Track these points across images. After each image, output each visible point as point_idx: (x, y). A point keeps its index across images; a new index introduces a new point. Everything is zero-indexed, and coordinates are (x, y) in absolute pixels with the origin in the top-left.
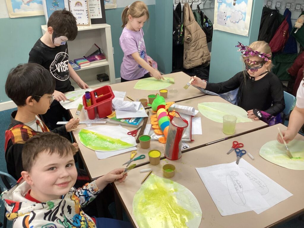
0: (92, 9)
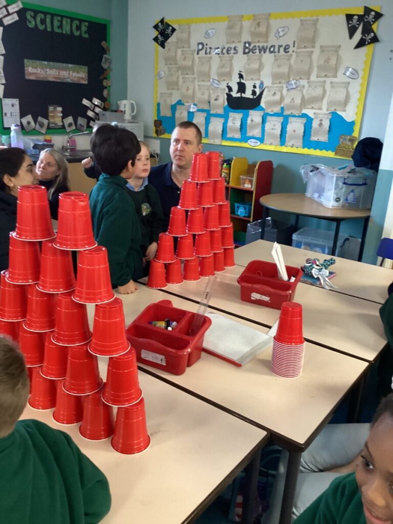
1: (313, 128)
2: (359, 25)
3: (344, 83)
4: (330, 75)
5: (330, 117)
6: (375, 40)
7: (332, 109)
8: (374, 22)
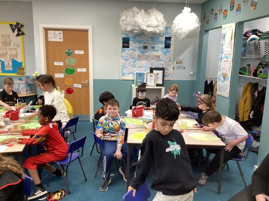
0: (158, 79)
1: (5, 65)
2: (16, 28)
3: (14, 48)
4: (8, 45)
5: (12, 61)
6: (23, 34)
7: (12, 58)
8: (21, 28)
